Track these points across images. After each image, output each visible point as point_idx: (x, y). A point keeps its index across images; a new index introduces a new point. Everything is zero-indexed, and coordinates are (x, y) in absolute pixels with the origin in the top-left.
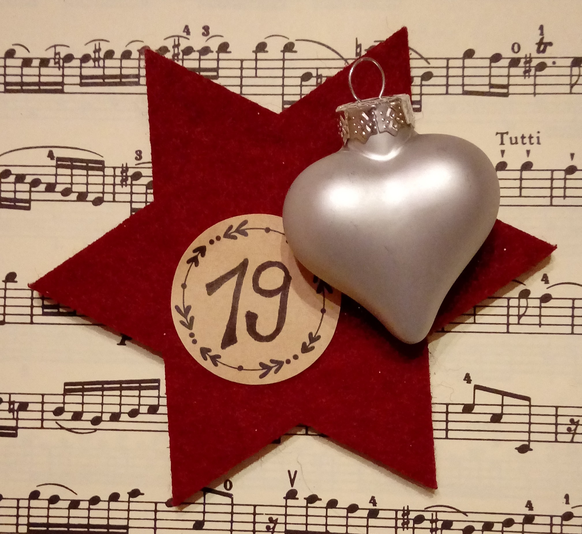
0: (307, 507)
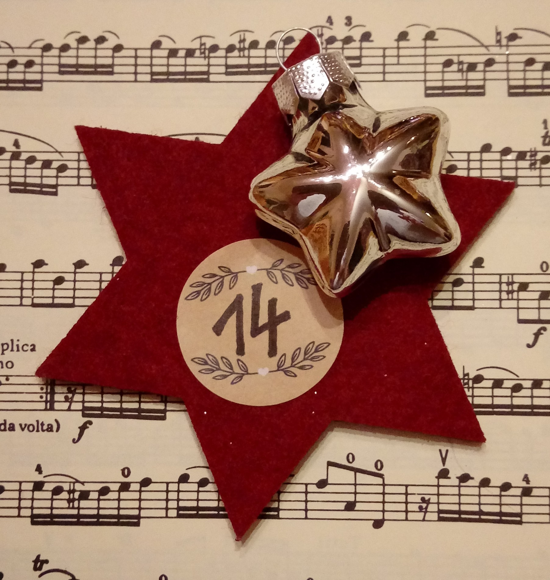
0: (459, 486)
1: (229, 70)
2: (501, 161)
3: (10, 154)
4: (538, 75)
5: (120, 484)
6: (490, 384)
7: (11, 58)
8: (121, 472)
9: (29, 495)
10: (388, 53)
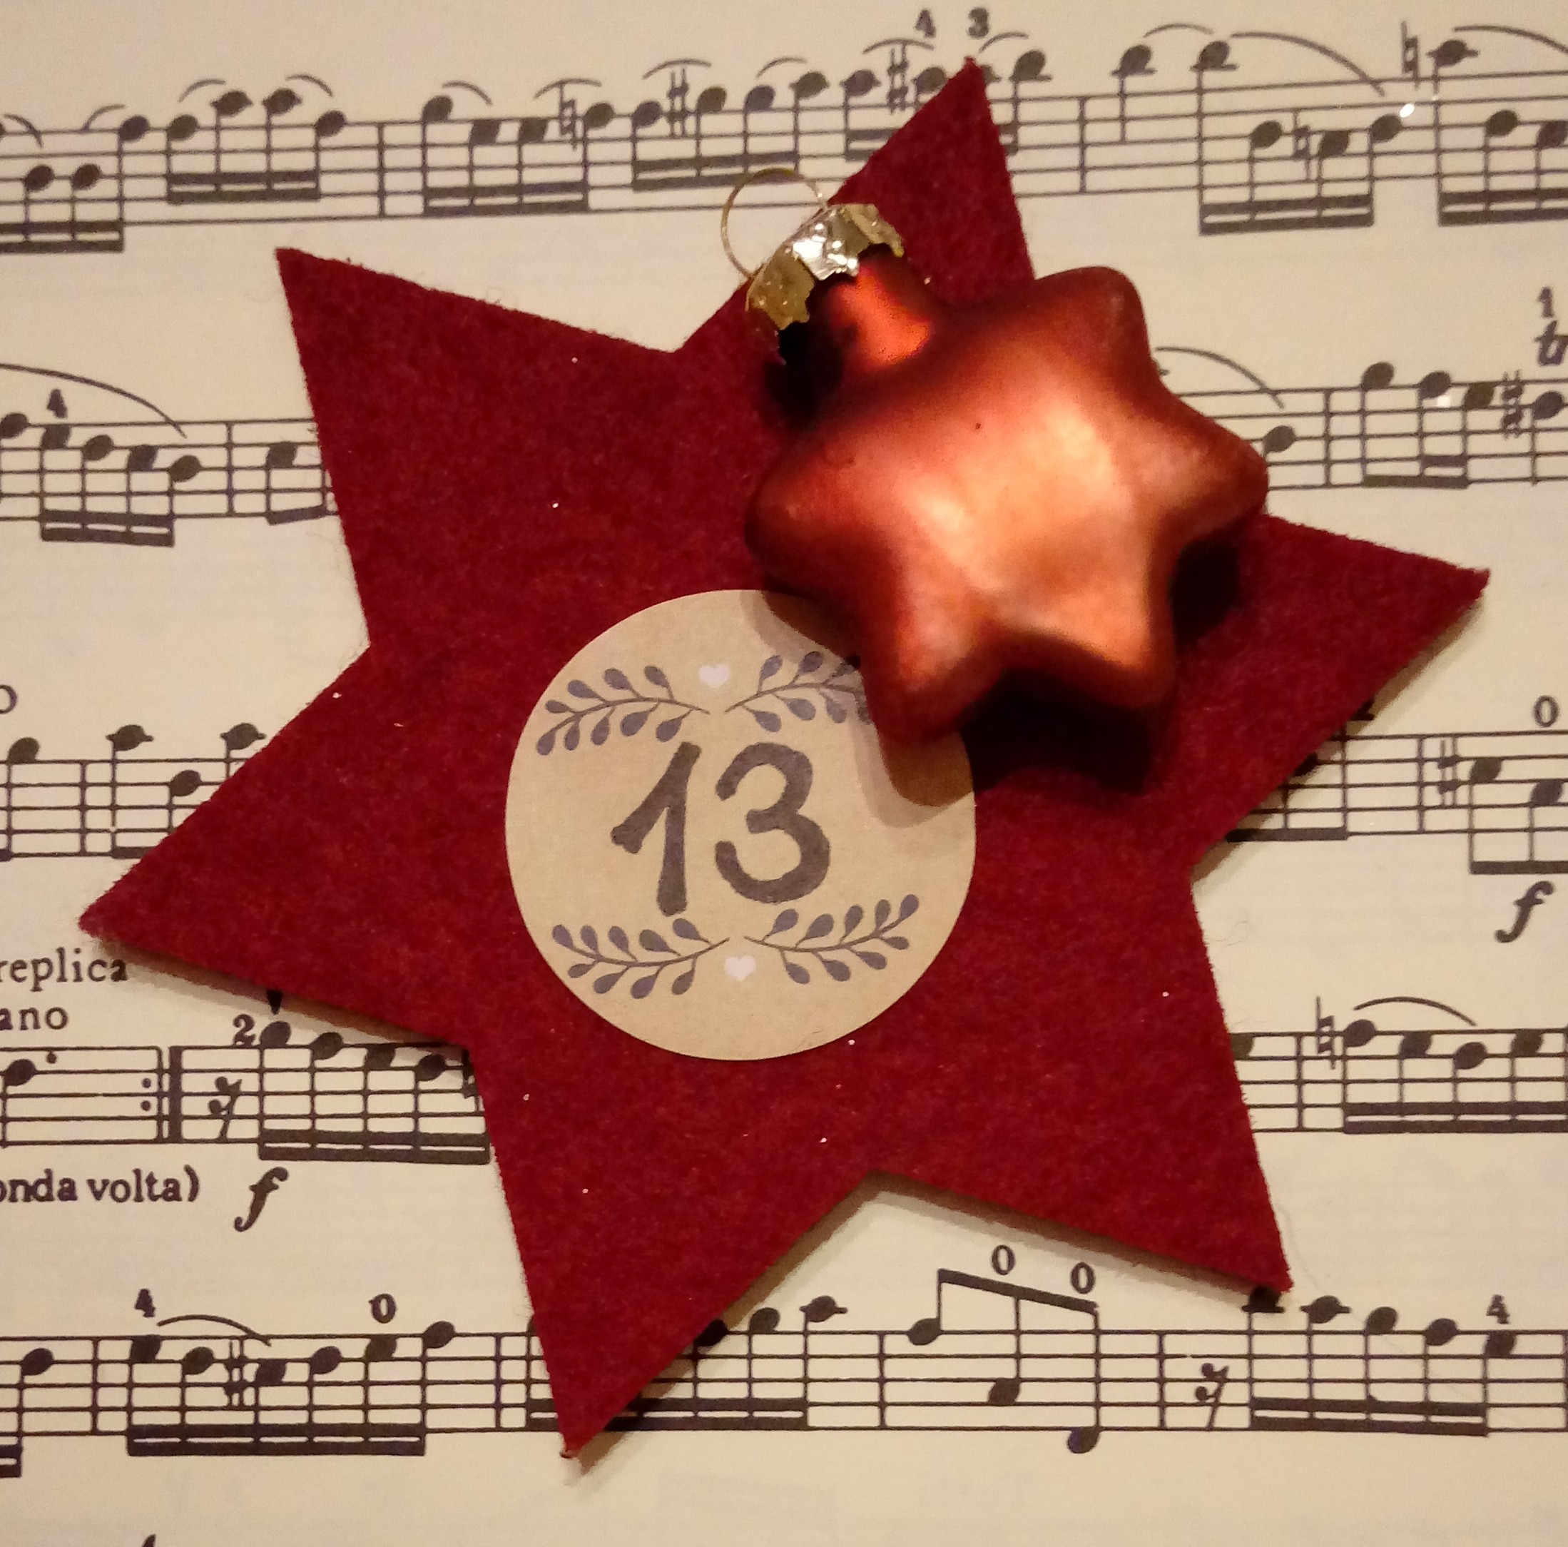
0: (1310, 1333)
1: (644, 176)
2: (1421, 411)
3: (41, 432)
4: (1526, 160)
5: (367, 1341)
6: (1392, 1045)
7: (34, 163)
8: (369, 1307)
9: (117, 1373)
10: (1093, 109)
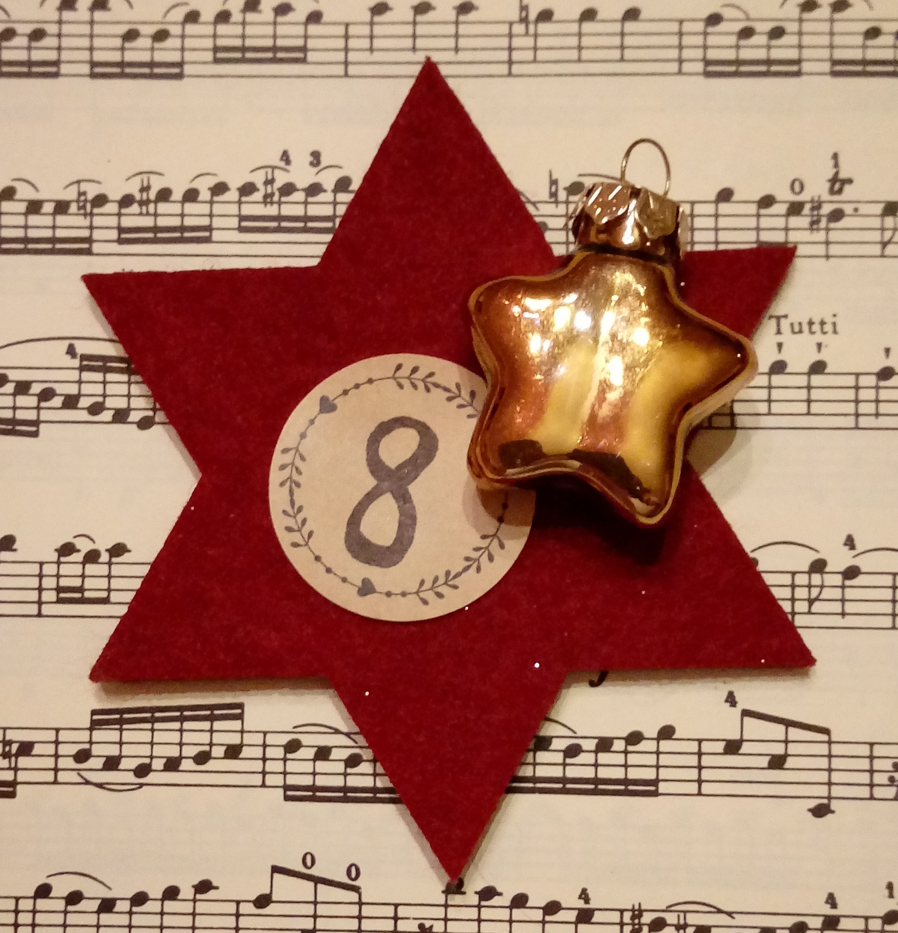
0: (479, 907)
1: (124, 236)
